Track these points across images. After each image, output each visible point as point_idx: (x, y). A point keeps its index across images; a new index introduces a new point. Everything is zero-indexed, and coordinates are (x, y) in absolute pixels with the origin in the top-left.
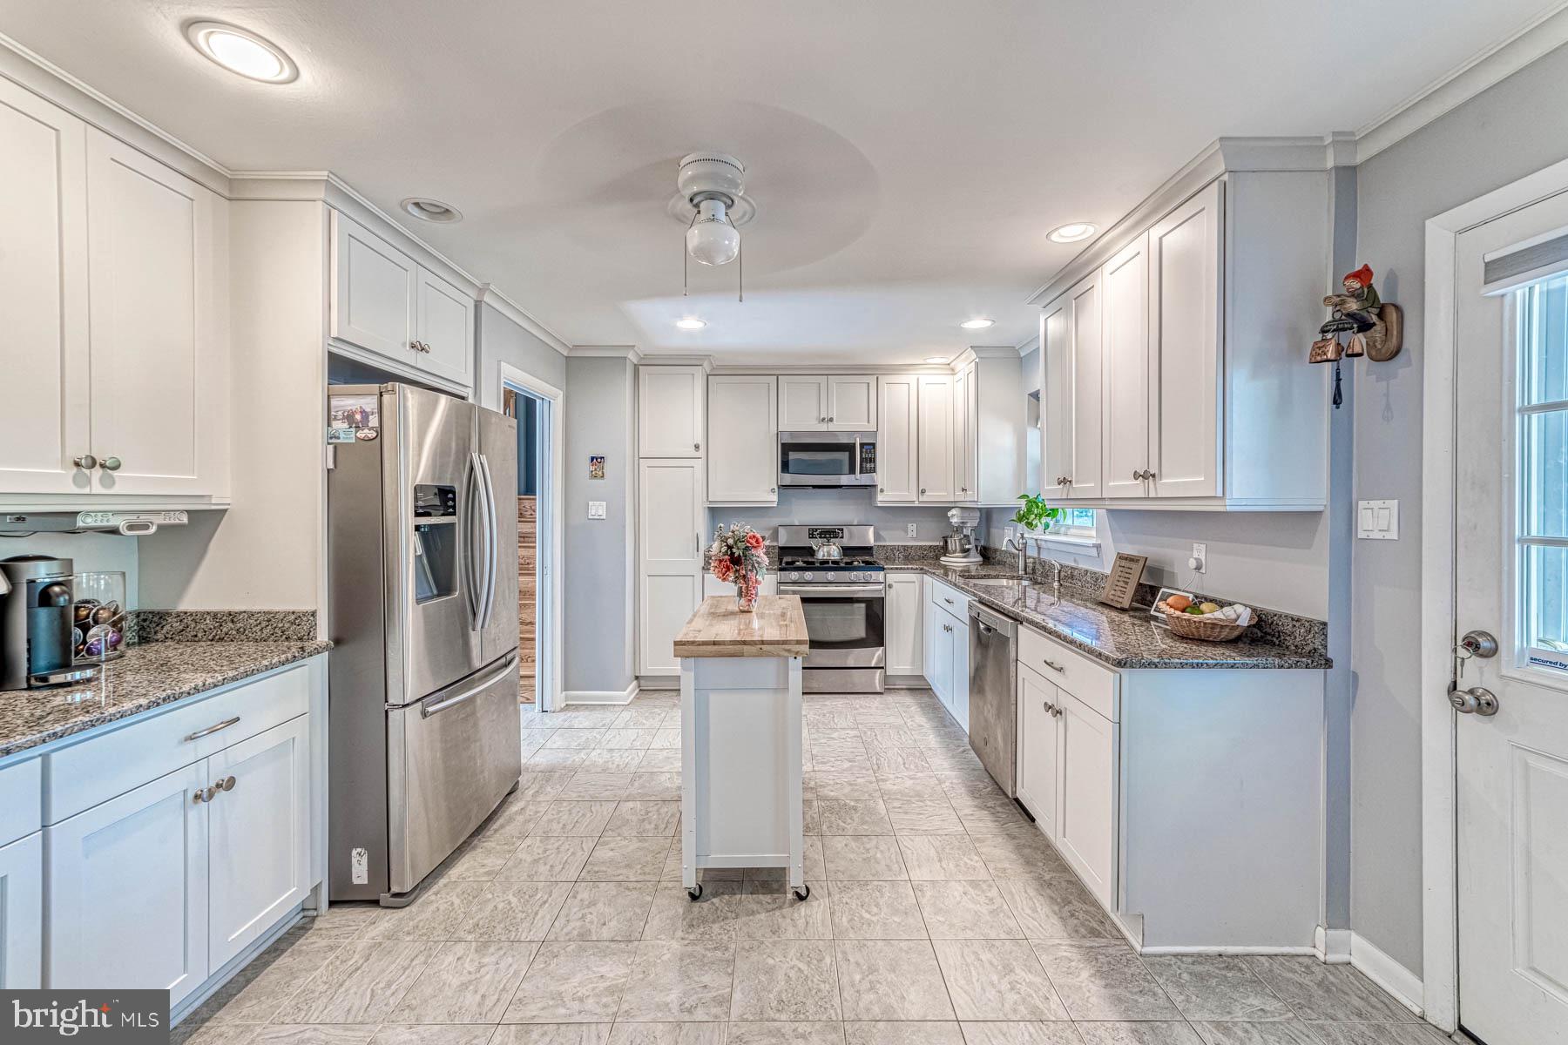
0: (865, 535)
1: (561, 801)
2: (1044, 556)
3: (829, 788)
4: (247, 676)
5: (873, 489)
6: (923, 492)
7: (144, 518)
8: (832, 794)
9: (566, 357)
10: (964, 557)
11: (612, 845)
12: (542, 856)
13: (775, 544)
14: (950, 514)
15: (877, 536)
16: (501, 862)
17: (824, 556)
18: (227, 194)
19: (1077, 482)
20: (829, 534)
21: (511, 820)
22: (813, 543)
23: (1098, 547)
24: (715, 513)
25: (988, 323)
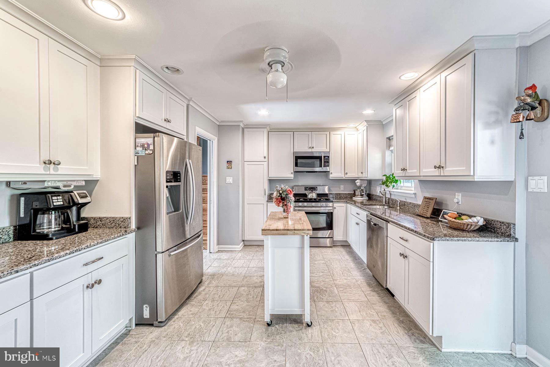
0: (324, 190)
1: (218, 286)
2: (393, 197)
3: (316, 283)
4: (106, 242)
5: (328, 172)
6: (347, 173)
7: (69, 183)
8: (317, 285)
9: (219, 125)
10: (362, 197)
11: (237, 304)
12: (212, 308)
13: (296, 192)
14: (356, 182)
15: (329, 190)
16: (197, 310)
17: (310, 197)
18: (99, 64)
19: (409, 170)
20: (313, 189)
21: (200, 293)
22: (306, 192)
23: (415, 194)
24: (271, 181)
25: (373, 112)
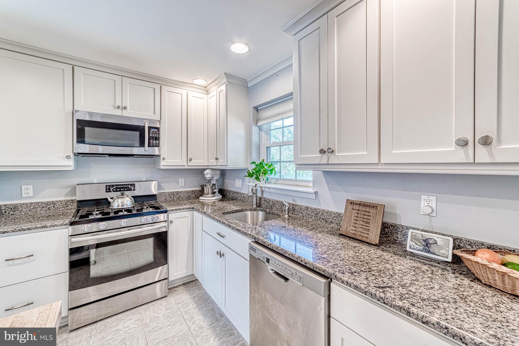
0: (150, 188)
2: (265, 196)
5: (158, 158)
6: (191, 160)
10: (213, 197)
13: (74, 198)
14: (205, 172)
15: (159, 187)
17: (118, 206)
20: (124, 188)
22: (108, 196)
23: (316, 193)
